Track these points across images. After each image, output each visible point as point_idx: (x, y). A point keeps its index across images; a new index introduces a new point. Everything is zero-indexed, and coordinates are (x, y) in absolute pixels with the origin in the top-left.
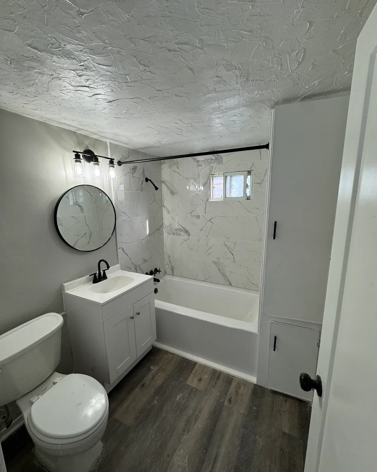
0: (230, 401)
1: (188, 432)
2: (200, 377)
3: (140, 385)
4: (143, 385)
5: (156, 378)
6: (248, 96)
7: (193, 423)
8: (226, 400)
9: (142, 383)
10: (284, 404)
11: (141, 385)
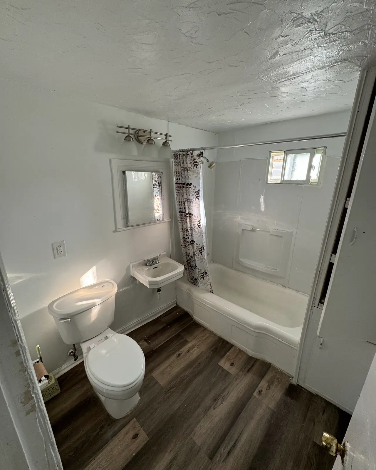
0: (260, 392)
1: (214, 409)
2: (233, 361)
3: (176, 354)
4: (179, 355)
5: (191, 351)
6: (326, 55)
7: (219, 402)
8: (256, 391)
9: (178, 353)
10: (321, 414)
11: (178, 354)
